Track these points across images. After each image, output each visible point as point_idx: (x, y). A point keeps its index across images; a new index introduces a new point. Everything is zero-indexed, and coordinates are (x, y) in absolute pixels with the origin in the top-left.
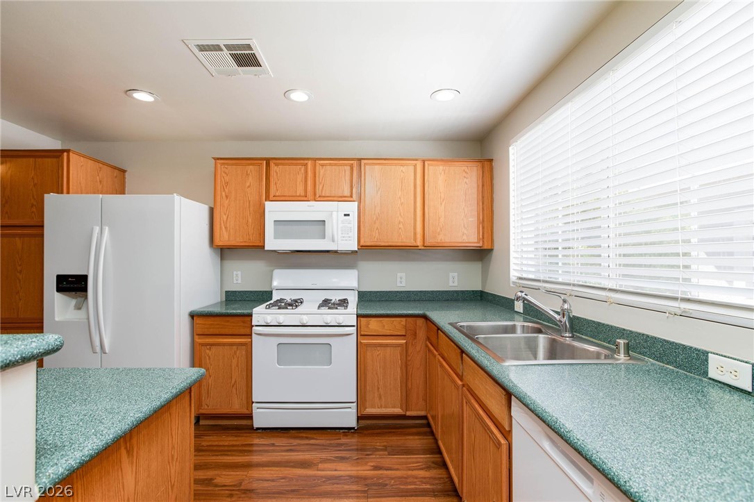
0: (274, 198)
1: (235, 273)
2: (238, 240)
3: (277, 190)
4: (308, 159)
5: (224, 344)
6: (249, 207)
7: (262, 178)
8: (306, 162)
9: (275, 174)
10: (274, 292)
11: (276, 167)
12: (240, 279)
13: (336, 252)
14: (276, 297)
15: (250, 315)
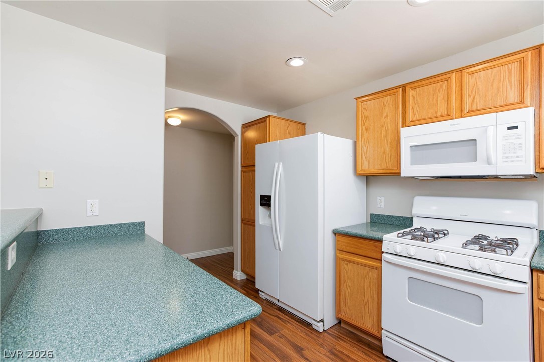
0: (412, 123)
1: (378, 198)
2: (376, 167)
3: (414, 114)
4: (452, 72)
5: (358, 264)
6: (386, 136)
7: (398, 107)
8: (448, 75)
9: (411, 98)
10: (415, 219)
11: (413, 92)
12: (383, 203)
13: (496, 177)
14: (416, 224)
15: (381, 241)
